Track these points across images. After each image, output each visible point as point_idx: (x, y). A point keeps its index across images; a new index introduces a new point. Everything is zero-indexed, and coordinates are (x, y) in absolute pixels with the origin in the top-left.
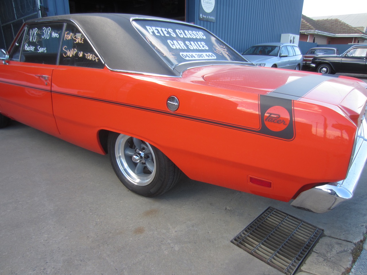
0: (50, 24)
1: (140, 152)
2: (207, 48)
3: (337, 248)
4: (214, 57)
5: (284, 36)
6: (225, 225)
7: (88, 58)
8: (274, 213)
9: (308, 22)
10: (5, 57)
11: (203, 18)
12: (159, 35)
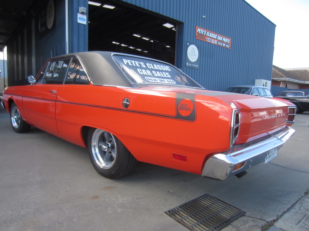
0: (63, 59)
1: (109, 144)
2: (170, 77)
3: (251, 223)
4: (174, 82)
5: (257, 81)
6: (164, 202)
7: (82, 78)
8: (209, 198)
9: (280, 72)
10: (33, 81)
11: (189, 65)
12: (132, 65)
